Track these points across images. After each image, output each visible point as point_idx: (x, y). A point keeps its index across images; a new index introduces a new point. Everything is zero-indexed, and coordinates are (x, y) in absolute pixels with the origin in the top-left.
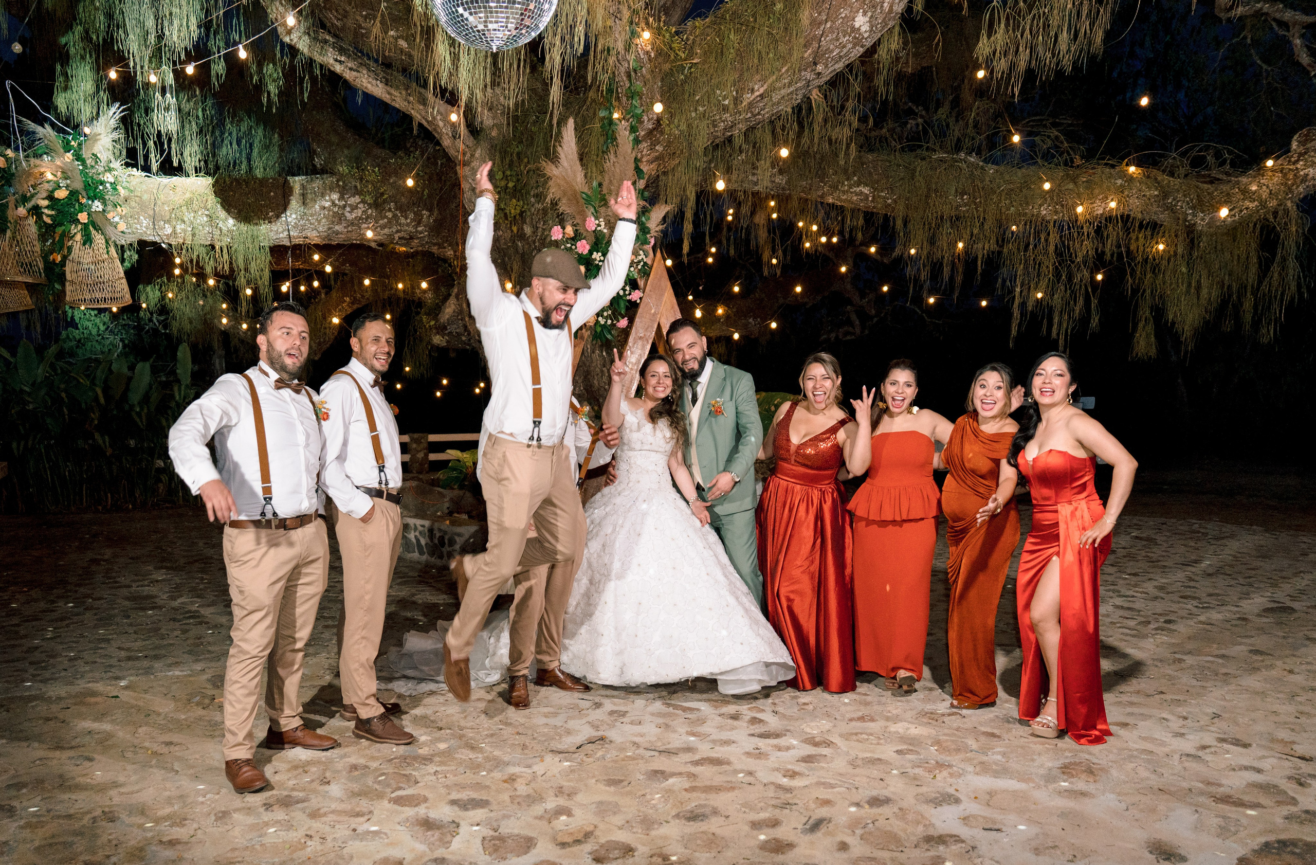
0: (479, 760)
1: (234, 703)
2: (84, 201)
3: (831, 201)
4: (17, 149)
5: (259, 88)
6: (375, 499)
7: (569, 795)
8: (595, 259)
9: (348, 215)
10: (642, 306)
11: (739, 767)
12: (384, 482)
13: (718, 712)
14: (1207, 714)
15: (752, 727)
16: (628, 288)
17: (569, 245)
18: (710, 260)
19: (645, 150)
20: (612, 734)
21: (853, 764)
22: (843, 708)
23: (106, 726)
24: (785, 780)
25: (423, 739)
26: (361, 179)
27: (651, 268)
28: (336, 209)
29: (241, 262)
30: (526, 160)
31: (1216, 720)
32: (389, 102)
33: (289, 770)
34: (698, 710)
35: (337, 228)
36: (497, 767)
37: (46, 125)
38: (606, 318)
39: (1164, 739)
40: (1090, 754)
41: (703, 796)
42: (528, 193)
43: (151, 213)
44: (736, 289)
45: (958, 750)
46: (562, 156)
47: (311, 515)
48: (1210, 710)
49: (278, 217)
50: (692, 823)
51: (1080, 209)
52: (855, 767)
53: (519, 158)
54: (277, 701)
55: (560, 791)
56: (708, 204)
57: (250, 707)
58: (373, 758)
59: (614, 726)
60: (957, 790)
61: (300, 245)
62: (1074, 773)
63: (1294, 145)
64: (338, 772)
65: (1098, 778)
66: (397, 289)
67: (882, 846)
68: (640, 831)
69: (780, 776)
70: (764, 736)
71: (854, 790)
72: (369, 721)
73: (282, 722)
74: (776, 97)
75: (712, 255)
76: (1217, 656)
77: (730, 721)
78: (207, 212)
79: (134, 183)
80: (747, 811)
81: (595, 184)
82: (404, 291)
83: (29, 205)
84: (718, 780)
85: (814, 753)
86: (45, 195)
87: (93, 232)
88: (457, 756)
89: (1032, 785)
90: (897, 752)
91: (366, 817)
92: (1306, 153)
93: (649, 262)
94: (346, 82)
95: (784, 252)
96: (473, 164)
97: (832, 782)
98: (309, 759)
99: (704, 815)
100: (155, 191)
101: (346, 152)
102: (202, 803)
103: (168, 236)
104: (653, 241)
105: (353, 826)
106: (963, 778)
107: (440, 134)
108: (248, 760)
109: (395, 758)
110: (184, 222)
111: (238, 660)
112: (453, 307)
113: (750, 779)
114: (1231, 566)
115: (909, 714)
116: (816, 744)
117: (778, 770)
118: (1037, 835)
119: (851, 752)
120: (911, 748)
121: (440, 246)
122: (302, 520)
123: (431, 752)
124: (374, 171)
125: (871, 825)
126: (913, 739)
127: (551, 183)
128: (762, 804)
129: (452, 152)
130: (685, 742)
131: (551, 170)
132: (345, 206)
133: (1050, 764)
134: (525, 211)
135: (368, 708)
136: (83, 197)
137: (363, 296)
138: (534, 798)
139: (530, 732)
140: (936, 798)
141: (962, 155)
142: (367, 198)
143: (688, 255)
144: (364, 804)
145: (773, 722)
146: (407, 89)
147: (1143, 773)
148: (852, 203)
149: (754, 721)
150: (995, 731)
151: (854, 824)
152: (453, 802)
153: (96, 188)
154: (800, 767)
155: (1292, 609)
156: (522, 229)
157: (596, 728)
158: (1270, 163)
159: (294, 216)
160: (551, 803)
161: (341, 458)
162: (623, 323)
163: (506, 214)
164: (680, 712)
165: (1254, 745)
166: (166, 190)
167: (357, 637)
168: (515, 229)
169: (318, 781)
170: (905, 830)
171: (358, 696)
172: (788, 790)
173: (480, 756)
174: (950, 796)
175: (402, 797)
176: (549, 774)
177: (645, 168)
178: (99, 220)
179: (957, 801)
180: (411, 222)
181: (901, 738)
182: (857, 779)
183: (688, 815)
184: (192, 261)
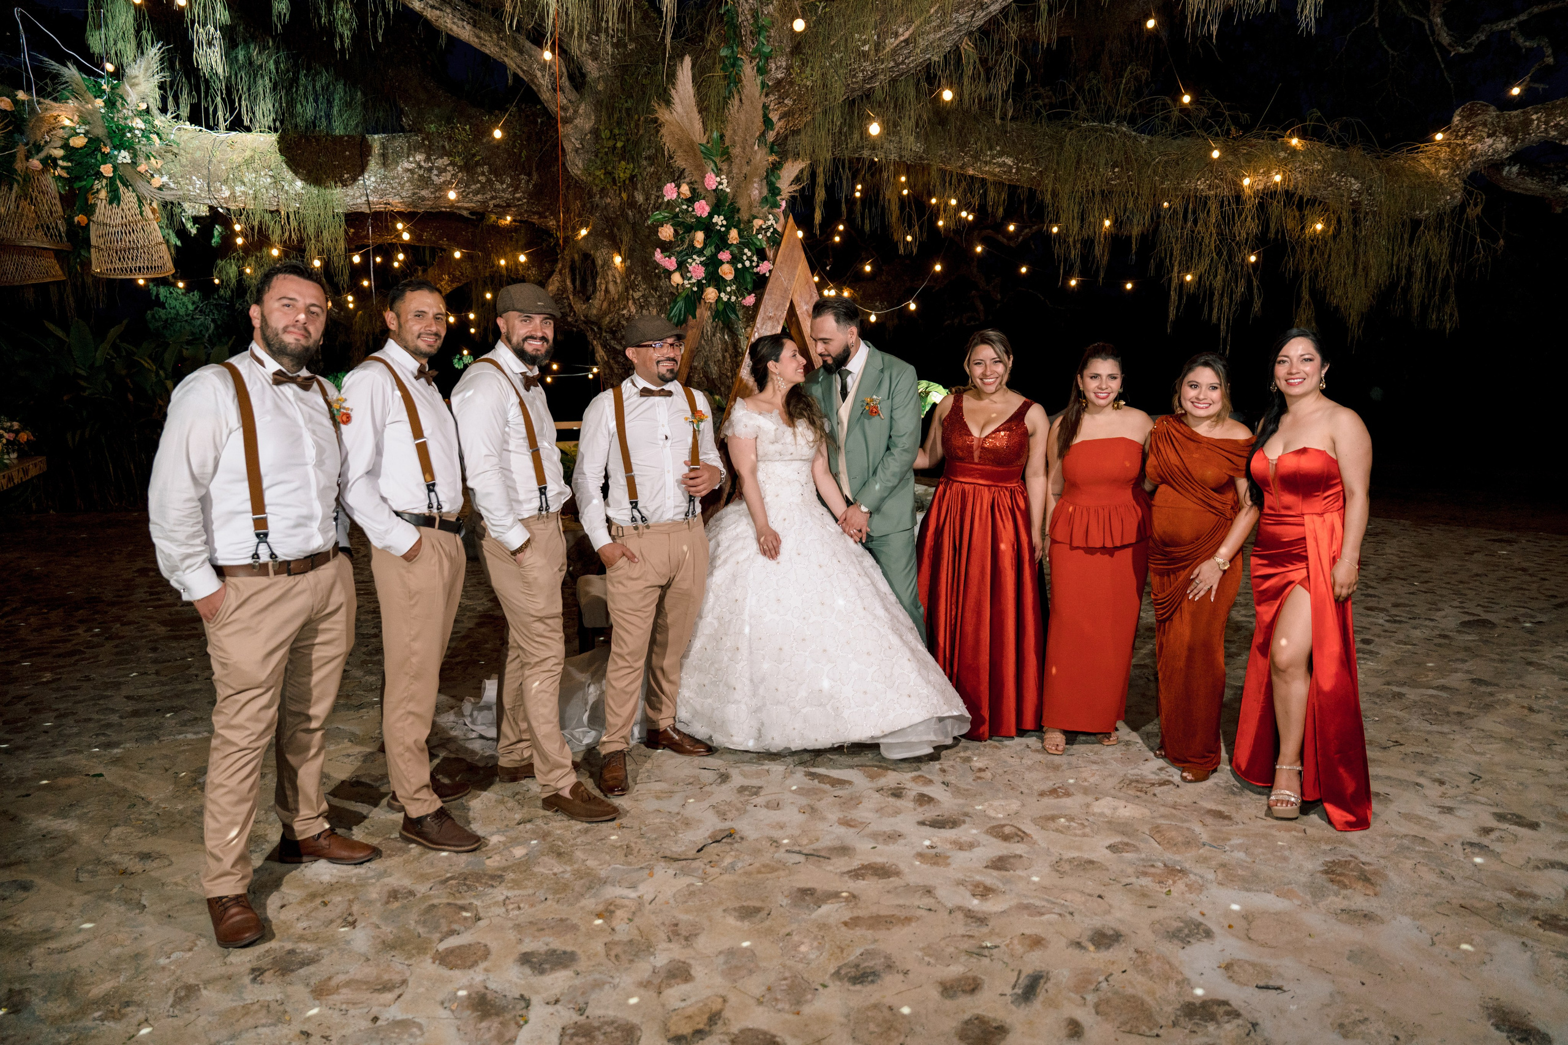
0: (567, 876)
1: (218, 816)
2: (107, 150)
3: (971, 172)
4: (28, 90)
5: (330, 31)
6: (423, 529)
7: (687, 939)
8: (717, 224)
9: (435, 178)
10: (771, 280)
11: (912, 879)
12: (435, 505)
13: (874, 785)
14: (1463, 775)
15: (920, 809)
16: (755, 258)
17: (685, 207)
18: (837, 239)
19: (772, 104)
20: (743, 826)
21: (1057, 866)
22: (1028, 776)
23: (70, 826)
24: (976, 902)
25: (494, 839)
26: (450, 138)
27: (782, 236)
28: (421, 172)
29: (311, 230)
30: (636, 117)
31: (1477, 784)
32: (478, 47)
33: (301, 903)
34: (850, 783)
35: (424, 193)
36: (590, 888)
37: (69, 65)
38: (730, 294)
39: (1431, 817)
40: (1352, 845)
41: (869, 934)
42: (639, 154)
43: (205, 172)
44: (868, 268)
45: (1188, 844)
46: (676, 100)
47: (328, 553)
48: (1465, 770)
49: (354, 179)
50: (858, 987)
51: (1246, 182)
52: (1062, 874)
53: (628, 115)
54: (290, 800)
55: (675, 932)
56: (843, 167)
57: (241, 819)
58: (423, 877)
59: (746, 811)
60: (1203, 915)
61: (380, 213)
62: (1347, 882)
63: (1456, 119)
64: (371, 902)
65: (1378, 888)
66: (499, 266)
67: (1128, 1028)
68: (787, 1007)
69: (968, 894)
70: (938, 824)
71: (1069, 917)
72: (420, 820)
73: (298, 826)
74: (922, 43)
75: (840, 233)
76: (1437, 688)
77: (891, 800)
78: (270, 173)
79: (185, 138)
80: (932, 961)
81: (715, 135)
82: (507, 268)
83: (42, 155)
84: (887, 905)
85: (1005, 852)
86: (59, 143)
87: (122, 189)
88: (537, 869)
89: (1297, 902)
90: (1109, 847)
91: (397, 992)
92: (1473, 127)
93: (780, 230)
94: (427, 23)
95: (921, 228)
96: (576, 121)
97: (1038, 903)
98: (334, 881)
99: (874, 973)
100: (210, 148)
101: (437, 111)
102: (163, 968)
103: (227, 200)
104: (784, 204)
105: (375, 1011)
106: (1205, 892)
107: (539, 86)
108: (238, 897)
109: (451, 878)
110: (243, 183)
111: (222, 755)
112: (557, 284)
113: (927, 901)
114: (1402, 568)
115: (1110, 783)
116: (1006, 838)
117: (961, 883)
118: (1331, 995)
119: (1052, 850)
120: (1126, 840)
121: (541, 215)
122: (313, 561)
123: (504, 863)
124: (464, 130)
125: (1104, 985)
126: (1126, 824)
127: (663, 131)
128: (951, 949)
129: (552, 107)
130: (838, 838)
131: (663, 115)
132: (430, 170)
133: (1309, 866)
134: (635, 176)
135: (418, 804)
136: (105, 145)
137: (462, 274)
138: (640, 947)
139: (636, 825)
140: (1180, 930)
141: (1114, 124)
142: (457, 159)
143: (820, 225)
144: (397, 965)
145: (947, 802)
146: (498, 33)
147: (1431, 878)
148: (995, 175)
149: (924, 799)
150: (1221, 808)
151: (1084, 983)
152: (526, 959)
153: (124, 135)
154: (991, 878)
155: (1490, 622)
156: (633, 196)
157: (722, 815)
158: (1439, 137)
159: (373, 179)
160: (664, 956)
161: (373, 472)
162: (750, 300)
163: (614, 178)
164: (828, 787)
165: (1543, 825)
166: (223, 146)
167: (400, 712)
168: (624, 195)
169: (339, 921)
170: (1152, 993)
171: (404, 787)
172: (981, 920)
173: (568, 868)
174: (1199, 925)
175: (451, 952)
176: (661, 898)
177: (774, 117)
178: (128, 173)
179: (1209, 934)
180: (508, 187)
181: (1109, 822)
182: (1069, 896)
183: (853, 972)
184: (252, 228)
